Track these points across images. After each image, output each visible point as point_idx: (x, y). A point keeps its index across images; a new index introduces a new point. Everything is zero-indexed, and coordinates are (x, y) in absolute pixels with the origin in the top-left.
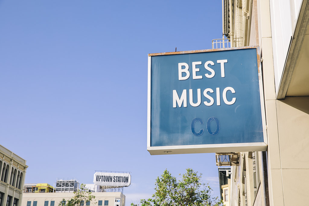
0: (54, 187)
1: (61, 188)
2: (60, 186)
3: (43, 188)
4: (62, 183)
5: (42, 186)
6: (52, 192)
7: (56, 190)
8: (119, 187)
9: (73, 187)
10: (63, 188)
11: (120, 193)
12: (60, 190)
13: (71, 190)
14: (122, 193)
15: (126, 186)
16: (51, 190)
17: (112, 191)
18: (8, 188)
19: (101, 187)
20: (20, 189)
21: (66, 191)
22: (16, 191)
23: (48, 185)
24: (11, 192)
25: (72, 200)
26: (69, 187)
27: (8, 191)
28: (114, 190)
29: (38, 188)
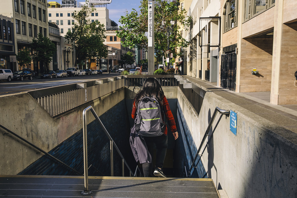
0: (61, 4)
1: (66, 4)
2: (65, 3)
3: (54, 5)
4: (66, 1)
5: (53, 3)
6: (60, 7)
7: (63, 6)
8: (104, 4)
9: (74, 4)
10: (67, 4)
11: (105, 8)
12: (65, 6)
13: (73, 6)
14: (106, 8)
15: (109, 3)
16: (58, 6)
17: (99, 7)
18: (38, 3)
19: (92, 4)
20: (45, 3)
21: (69, 7)
22: (43, 4)
23: (56, 3)
24: (40, 5)
25: (81, 11)
26: (71, 4)
27: (38, 5)
28: (101, 6)
29: (50, 5)
